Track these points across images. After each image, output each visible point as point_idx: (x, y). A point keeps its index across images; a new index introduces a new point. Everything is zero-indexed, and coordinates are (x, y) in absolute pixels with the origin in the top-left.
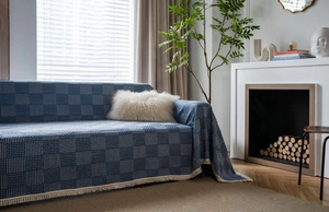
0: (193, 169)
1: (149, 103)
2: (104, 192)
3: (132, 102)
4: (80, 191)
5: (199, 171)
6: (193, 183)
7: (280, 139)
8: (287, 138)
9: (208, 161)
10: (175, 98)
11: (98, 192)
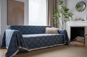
0: (64, 43)
1: (53, 30)
2: (49, 48)
3: (50, 30)
4: (45, 47)
5: (65, 43)
6: (64, 46)
7: (77, 37)
8: (79, 37)
9: (66, 41)
10: (58, 29)
11: (48, 48)
